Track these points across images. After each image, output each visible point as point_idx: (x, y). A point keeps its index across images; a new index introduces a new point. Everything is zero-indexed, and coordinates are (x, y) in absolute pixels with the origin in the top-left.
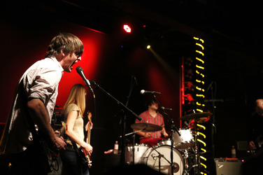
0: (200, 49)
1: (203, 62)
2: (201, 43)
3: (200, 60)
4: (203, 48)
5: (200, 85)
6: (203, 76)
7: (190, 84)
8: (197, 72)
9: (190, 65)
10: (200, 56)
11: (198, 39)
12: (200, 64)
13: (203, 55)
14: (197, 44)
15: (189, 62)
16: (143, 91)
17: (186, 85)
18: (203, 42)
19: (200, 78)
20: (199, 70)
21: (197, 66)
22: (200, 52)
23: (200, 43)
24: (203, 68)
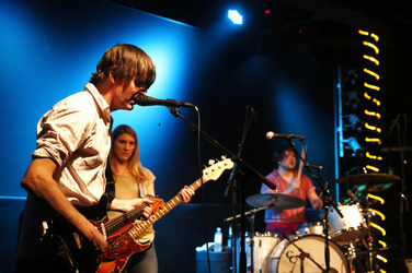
0: (371, 52)
1: (378, 77)
2: (372, 40)
3: (372, 73)
4: (377, 51)
5: (372, 121)
6: (378, 103)
7: (354, 119)
8: (366, 95)
9: (353, 82)
10: (371, 66)
11: (367, 34)
12: (372, 80)
13: (377, 63)
14: (365, 43)
15: (352, 77)
16: (271, 134)
17: (346, 121)
18: (377, 38)
19: (373, 107)
20: (371, 92)
21: (366, 85)
22: (372, 59)
23: (372, 42)
24: (378, 89)
